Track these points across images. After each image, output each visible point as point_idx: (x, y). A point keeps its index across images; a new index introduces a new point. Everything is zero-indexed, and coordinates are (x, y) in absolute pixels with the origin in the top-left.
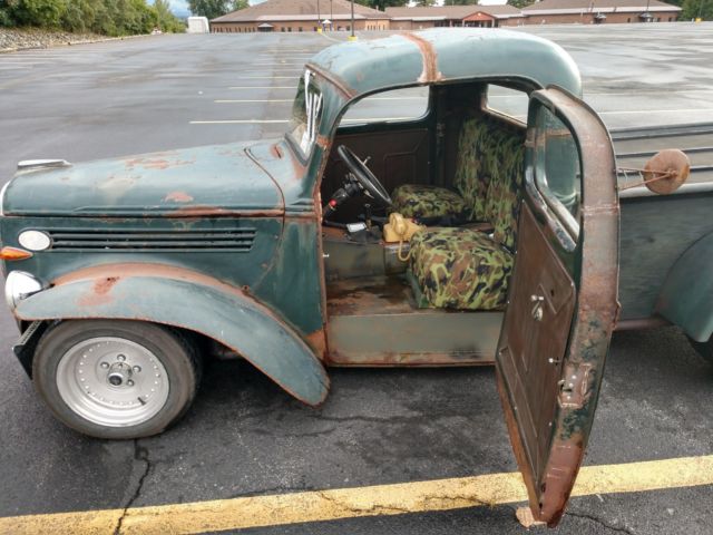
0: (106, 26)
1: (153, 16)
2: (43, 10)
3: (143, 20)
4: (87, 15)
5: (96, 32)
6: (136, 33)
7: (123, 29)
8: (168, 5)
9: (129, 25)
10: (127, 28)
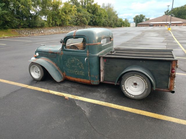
0: (112, 25)
1: (124, 23)
2: (99, 22)
3: (121, 24)
4: (108, 23)
5: (110, 27)
6: (119, 27)
7: (116, 26)
8: (128, 20)
9: (118, 25)
10: (117, 26)
